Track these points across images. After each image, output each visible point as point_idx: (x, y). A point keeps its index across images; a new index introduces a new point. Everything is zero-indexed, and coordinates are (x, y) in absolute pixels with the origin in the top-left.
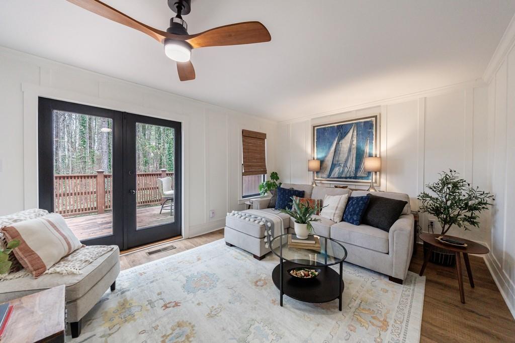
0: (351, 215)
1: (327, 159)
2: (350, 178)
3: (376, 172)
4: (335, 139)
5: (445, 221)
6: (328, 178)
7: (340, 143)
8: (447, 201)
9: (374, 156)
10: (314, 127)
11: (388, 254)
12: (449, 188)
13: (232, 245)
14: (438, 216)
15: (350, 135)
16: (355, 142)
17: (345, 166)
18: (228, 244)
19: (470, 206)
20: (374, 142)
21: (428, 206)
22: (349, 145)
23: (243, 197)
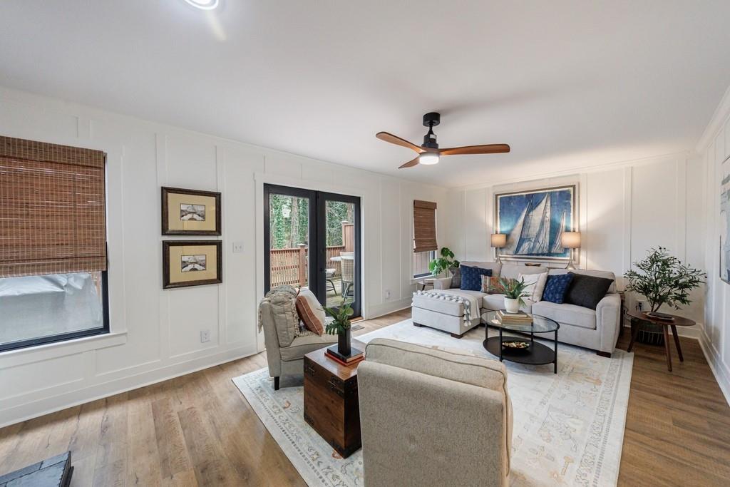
0: (552, 294)
1: (514, 232)
2: (543, 254)
3: (574, 249)
4: (523, 210)
5: (654, 300)
6: (515, 254)
7: (531, 214)
8: (656, 279)
9: (572, 230)
10: (497, 195)
11: (595, 329)
12: (658, 266)
13: (421, 326)
14: (646, 294)
15: (542, 205)
16: (548, 214)
17: (537, 240)
18: (416, 324)
19: (681, 284)
20: (572, 214)
21: (636, 285)
22: (541, 217)
23: (415, 277)
